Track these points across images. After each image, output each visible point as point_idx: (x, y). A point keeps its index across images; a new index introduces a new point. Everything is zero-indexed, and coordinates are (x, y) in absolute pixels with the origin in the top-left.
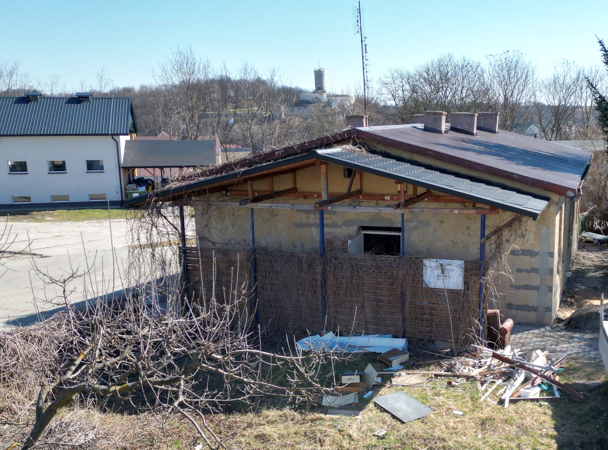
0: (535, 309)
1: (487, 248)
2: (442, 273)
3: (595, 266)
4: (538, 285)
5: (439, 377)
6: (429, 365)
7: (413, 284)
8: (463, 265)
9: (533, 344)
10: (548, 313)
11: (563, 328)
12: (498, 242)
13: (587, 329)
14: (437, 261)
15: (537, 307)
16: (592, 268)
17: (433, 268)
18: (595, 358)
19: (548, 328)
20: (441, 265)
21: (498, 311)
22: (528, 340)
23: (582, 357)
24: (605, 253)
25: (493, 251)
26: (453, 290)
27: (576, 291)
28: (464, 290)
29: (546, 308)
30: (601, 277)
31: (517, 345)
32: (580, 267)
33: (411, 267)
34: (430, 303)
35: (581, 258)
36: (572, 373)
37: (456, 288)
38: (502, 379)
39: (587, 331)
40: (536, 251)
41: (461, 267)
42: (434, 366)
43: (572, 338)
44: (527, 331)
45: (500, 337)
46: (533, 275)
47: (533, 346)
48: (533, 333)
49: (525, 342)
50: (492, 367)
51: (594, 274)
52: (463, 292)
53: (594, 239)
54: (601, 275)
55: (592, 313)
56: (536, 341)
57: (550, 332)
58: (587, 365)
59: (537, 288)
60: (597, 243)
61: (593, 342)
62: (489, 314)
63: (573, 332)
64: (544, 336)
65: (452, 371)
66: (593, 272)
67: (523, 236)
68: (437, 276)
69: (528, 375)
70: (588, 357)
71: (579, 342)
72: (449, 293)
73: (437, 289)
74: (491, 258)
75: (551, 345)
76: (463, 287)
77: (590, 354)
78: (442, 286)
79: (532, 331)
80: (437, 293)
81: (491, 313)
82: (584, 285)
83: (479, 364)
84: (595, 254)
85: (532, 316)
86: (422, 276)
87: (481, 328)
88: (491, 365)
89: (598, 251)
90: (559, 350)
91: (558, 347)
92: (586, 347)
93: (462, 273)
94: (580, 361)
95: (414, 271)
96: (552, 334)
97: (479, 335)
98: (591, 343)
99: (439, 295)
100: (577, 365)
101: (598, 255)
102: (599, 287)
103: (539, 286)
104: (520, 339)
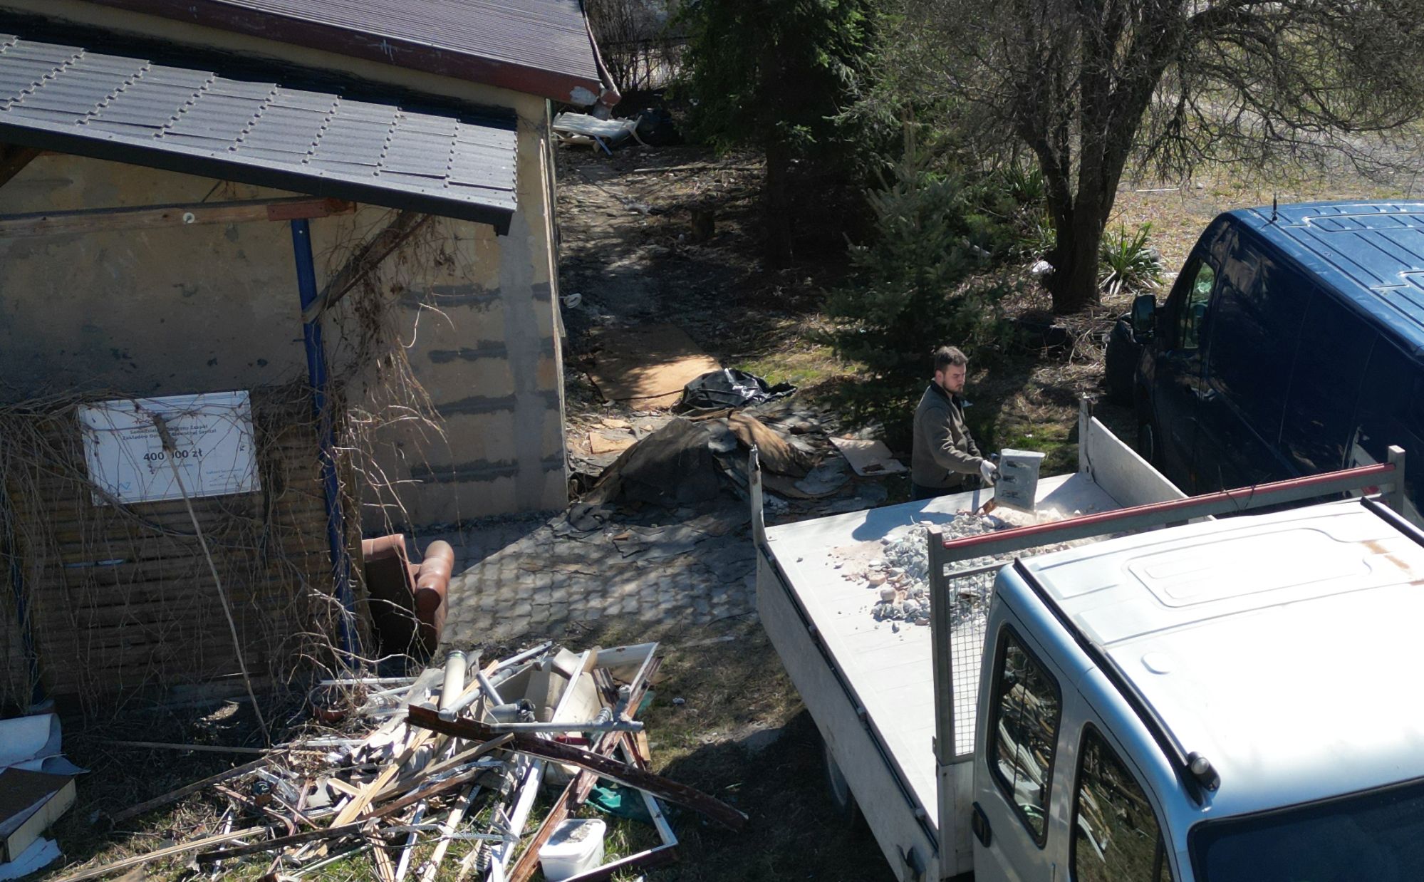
0: (508, 469)
1: (331, 335)
2: (165, 448)
3: (620, 232)
4: (510, 392)
5: (218, 863)
6: (167, 810)
7: (45, 500)
8: (246, 409)
9: (526, 608)
10: (552, 474)
11: (607, 513)
12: (366, 304)
13: (681, 505)
14: (138, 407)
15: (515, 462)
16: (615, 241)
17: (127, 433)
18: (733, 620)
19: (558, 524)
20: (158, 420)
21: (401, 537)
22: (506, 593)
23: (694, 624)
24: (633, 182)
25: (356, 341)
26: (220, 498)
27: (595, 338)
28: (265, 493)
29: (542, 460)
30: (647, 272)
31: (474, 621)
32: (581, 244)
33: (27, 443)
34: (131, 561)
35: (575, 210)
36: (680, 704)
37: (231, 489)
38: (460, 805)
39: (683, 512)
40: (490, 285)
41: (239, 417)
42: (190, 808)
43: (644, 548)
44: (496, 551)
45: (420, 626)
46: (490, 366)
47: (529, 615)
48: (517, 556)
49: (497, 601)
50: (413, 761)
51: (626, 262)
52: (259, 500)
53: (592, 137)
54: (644, 262)
55: (686, 452)
56: (536, 590)
57: (570, 538)
58: (715, 654)
59: (508, 404)
60: (601, 149)
61: (710, 551)
62: (368, 556)
63: (639, 523)
64: (555, 561)
65: (267, 821)
66: (622, 256)
67: (450, 260)
68: (147, 457)
69: (551, 770)
70: (708, 618)
71: (668, 562)
72: (205, 511)
73: (152, 504)
74: (353, 368)
75: (587, 596)
76: (257, 481)
77: (713, 606)
78: (174, 493)
79: (510, 549)
80: (157, 519)
81: (375, 553)
82: (611, 310)
83: (364, 759)
84: (606, 188)
85: (502, 493)
86: (83, 471)
87: (349, 615)
88: (409, 753)
89: (613, 177)
90: (613, 610)
91: (610, 600)
92: (696, 580)
93: (245, 438)
94: (690, 644)
95: (47, 455)
96: (576, 547)
97: (344, 646)
98: (703, 559)
99: (167, 527)
100: (687, 665)
101: (617, 190)
102: (652, 310)
103: (513, 397)
104: (479, 591)
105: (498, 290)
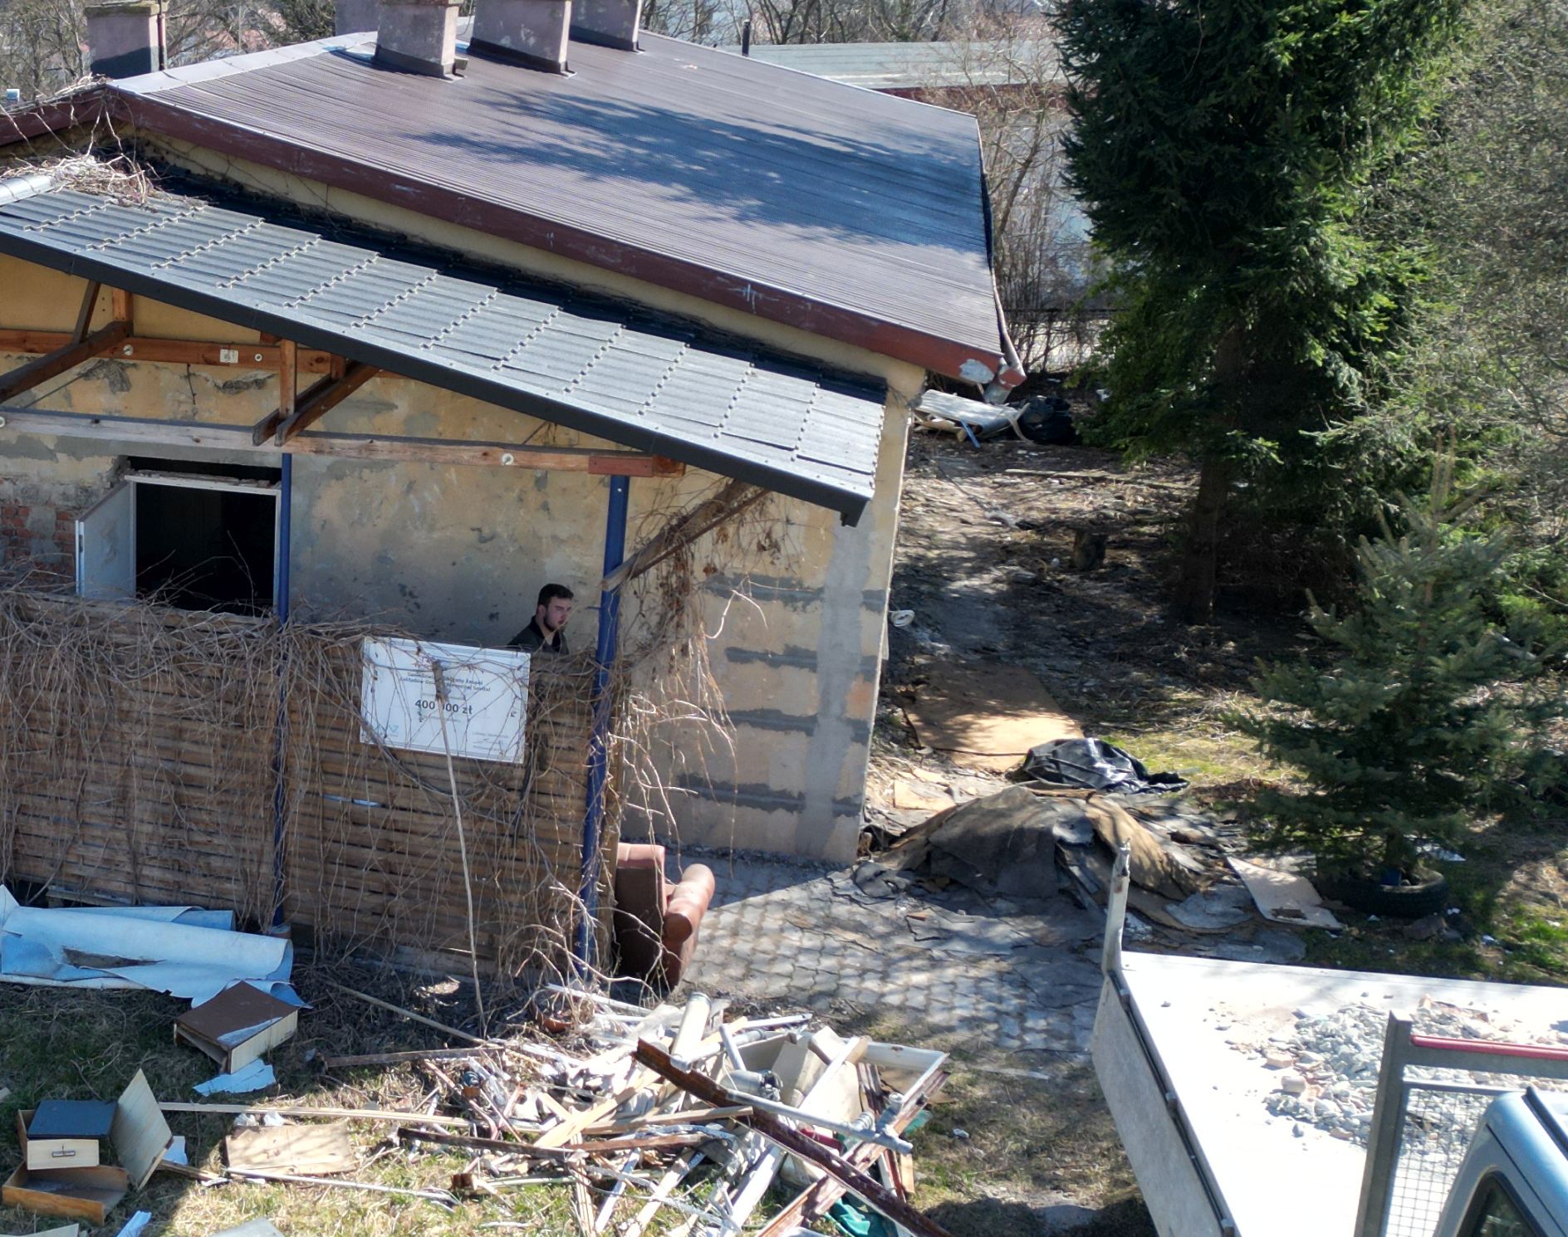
0: (792, 803)
1: (629, 609)
2: (437, 697)
3: (974, 544)
4: (811, 712)
7: (318, 727)
8: (524, 673)
9: (787, 967)
10: (842, 820)
11: (903, 882)
12: (674, 580)
13: (1000, 895)
14: (419, 650)
15: (801, 796)
16: (965, 554)
17: (405, 674)
18: (1050, 1055)
19: (841, 880)
20: (437, 665)
21: (662, 849)
22: (766, 944)
23: (996, 1045)
24: (1001, 485)
25: (654, 620)
26: (481, 762)
27: (920, 669)
28: (527, 767)
29: (835, 801)
30: (1001, 598)
32: (921, 551)
34: (384, 806)
35: (921, 510)
36: (962, 1138)
37: (494, 756)
39: (1001, 904)
40: (811, 583)
41: (516, 679)
43: (942, 936)
44: (761, 893)
45: (664, 954)
46: (794, 677)
48: (784, 906)
50: (634, 1101)
51: (975, 582)
52: (520, 773)
53: (958, 423)
54: (999, 586)
55: (1021, 832)
57: (851, 900)
58: (1020, 1091)
59: (806, 725)
60: (967, 438)
61: (1030, 962)
62: (622, 862)
63: (943, 903)
64: (829, 922)
66: (971, 573)
68: (419, 704)
69: (788, 1165)
70: (1017, 1044)
71: (974, 963)
73: (417, 753)
74: (645, 649)
75: (862, 974)
76: (522, 754)
77: (1026, 1031)
78: (435, 746)
79: (778, 895)
81: (630, 861)
82: (946, 639)
84: (965, 487)
85: (780, 829)
86: (358, 703)
87: (590, 921)
89: (975, 474)
90: (896, 1001)
91: (891, 987)
92: (1006, 991)
93: (518, 704)
94: (988, 1067)
96: (859, 913)
98: (1021, 968)
99: (424, 779)
100: (978, 1092)
101: (979, 492)
102: (1000, 647)
103: (814, 718)
104: (734, 933)
105: (821, 590)
